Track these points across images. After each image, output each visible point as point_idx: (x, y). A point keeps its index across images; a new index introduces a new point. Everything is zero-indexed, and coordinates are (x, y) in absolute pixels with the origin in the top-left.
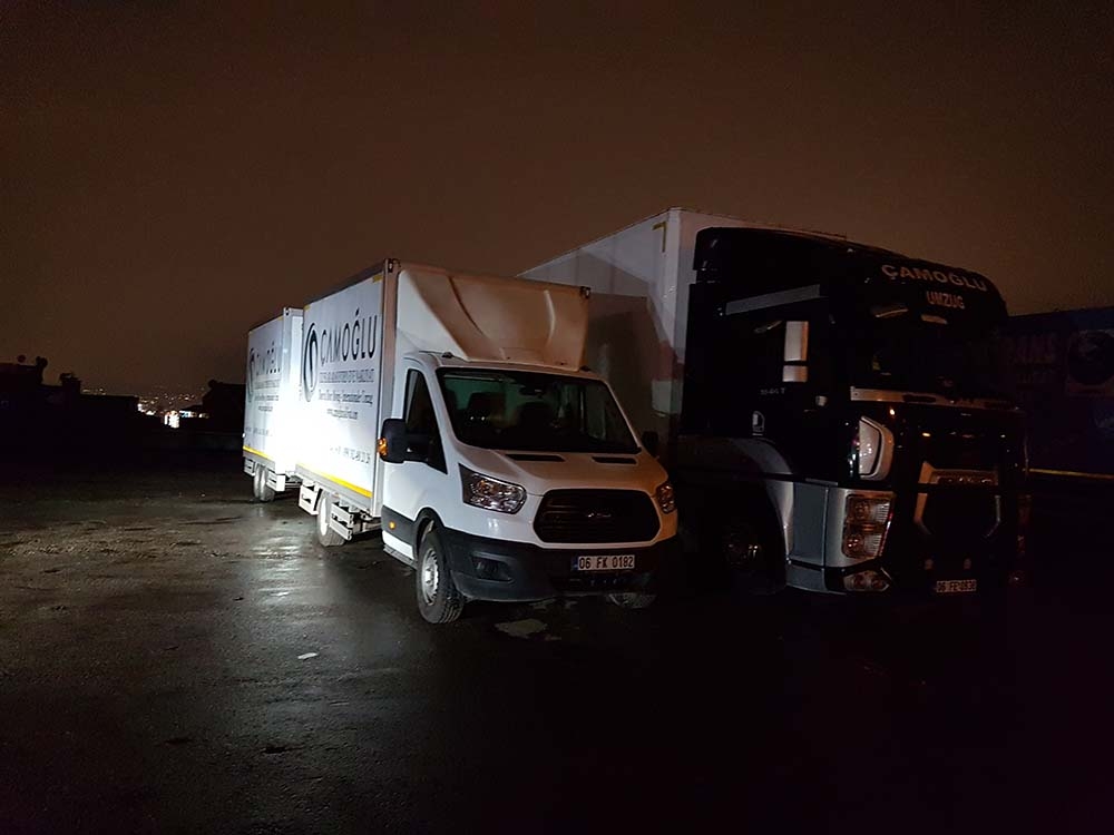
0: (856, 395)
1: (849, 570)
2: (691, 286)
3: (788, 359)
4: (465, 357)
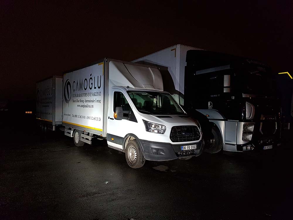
0: (244, 96)
1: (244, 145)
2: (185, 66)
3: (225, 86)
4: (133, 87)
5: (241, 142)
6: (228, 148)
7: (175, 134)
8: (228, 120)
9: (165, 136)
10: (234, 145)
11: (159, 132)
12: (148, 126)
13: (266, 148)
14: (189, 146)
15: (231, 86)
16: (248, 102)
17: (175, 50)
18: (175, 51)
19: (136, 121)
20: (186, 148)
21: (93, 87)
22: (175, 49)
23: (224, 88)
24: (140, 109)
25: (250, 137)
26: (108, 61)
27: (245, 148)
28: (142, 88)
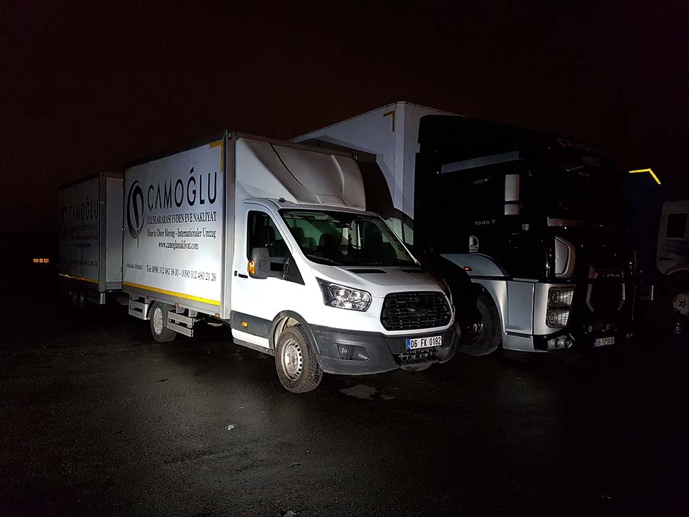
0: (550, 222)
1: (550, 337)
2: (417, 154)
3: (507, 200)
4: (295, 201)
5: (544, 329)
6: (514, 344)
7: (394, 310)
8: (514, 279)
9: (369, 316)
10: (527, 336)
11: (354, 308)
12: (329, 293)
13: (601, 342)
14: (424, 340)
15: (521, 201)
16: (559, 236)
17: (392, 115)
18: (394, 116)
19: (301, 281)
20: (419, 343)
21: (198, 201)
22: (393, 113)
23: (506, 206)
24: (309, 253)
25: (563, 318)
26: (234, 139)
27: (552, 343)
28: (314, 202)
